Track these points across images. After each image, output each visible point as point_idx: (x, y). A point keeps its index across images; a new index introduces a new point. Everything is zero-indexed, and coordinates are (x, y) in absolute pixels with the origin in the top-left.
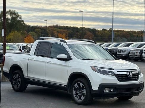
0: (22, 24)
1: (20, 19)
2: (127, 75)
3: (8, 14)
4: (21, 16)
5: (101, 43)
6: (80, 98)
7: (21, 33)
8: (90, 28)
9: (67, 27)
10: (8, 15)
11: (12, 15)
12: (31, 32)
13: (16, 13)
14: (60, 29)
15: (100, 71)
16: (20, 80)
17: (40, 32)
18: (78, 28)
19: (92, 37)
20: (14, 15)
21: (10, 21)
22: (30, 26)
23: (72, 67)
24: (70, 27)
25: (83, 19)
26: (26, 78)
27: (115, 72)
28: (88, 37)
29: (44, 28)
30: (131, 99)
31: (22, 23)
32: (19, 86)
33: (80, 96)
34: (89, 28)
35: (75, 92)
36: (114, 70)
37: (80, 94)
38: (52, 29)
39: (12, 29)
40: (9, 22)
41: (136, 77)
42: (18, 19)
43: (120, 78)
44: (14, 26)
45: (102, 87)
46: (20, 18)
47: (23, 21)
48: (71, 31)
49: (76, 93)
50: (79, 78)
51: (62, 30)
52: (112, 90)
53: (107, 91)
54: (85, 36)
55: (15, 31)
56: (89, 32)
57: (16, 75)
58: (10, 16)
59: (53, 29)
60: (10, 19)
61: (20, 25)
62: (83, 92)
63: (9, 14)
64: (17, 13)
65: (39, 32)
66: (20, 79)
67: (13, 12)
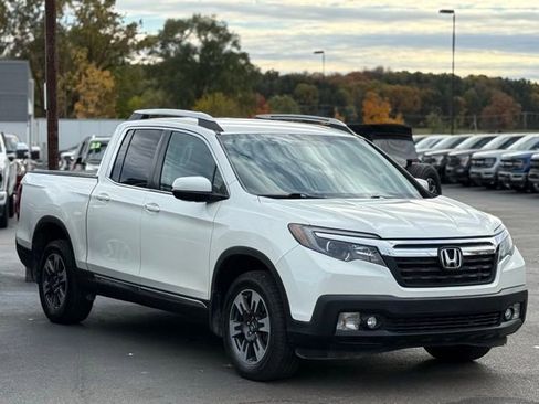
0: (243, 67)
1: (235, 50)
2: (437, 259)
3: (191, 31)
4: (237, 35)
5: (515, 135)
6: (252, 354)
7: (240, 100)
8: (507, 80)
9: (418, 75)
10: (192, 35)
11: (205, 35)
12: (277, 97)
13: (218, 25)
14: (389, 82)
15: (322, 242)
16: (65, 279)
17: (314, 98)
18: (458, 78)
19: (513, 112)
20: (212, 32)
21: (197, 57)
22: (277, 73)
23: (226, 226)
24: (431, 74)
25: (454, 42)
26: (82, 271)
27: (387, 248)
28: (497, 113)
29: (330, 83)
30: (483, 361)
31: (243, 62)
32: (62, 301)
33: (251, 343)
34: (504, 78)
35: (237, 328)
36: (381, 239)
37: (252, 338)
38: (359, 86)
39: (207, 87)
40: (194, 61)
41: (483, 271)
42: (228, 47)
43: (406, 274)
44: (213, 75)
45: (330, 307)
46: (235, 44)
47: (244, 56)
48: (429, 90)
49: (239, 332)
50: (249, 273)
51: (397, 87)
52: (371, 322)
53: (351, 326)
54: (488, 108)
55: (217, 94)
56: (504, 94)
57: (52, 259)
58: (199, 36)
59: (364, 83)
60: (199, 50)
61: (232, 71)
62: (261, 329)
63: (195, 30)
64: (222, 25)
65: (310, 97)
66: (64, 273)
67: (210, 23)
